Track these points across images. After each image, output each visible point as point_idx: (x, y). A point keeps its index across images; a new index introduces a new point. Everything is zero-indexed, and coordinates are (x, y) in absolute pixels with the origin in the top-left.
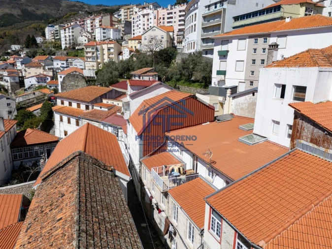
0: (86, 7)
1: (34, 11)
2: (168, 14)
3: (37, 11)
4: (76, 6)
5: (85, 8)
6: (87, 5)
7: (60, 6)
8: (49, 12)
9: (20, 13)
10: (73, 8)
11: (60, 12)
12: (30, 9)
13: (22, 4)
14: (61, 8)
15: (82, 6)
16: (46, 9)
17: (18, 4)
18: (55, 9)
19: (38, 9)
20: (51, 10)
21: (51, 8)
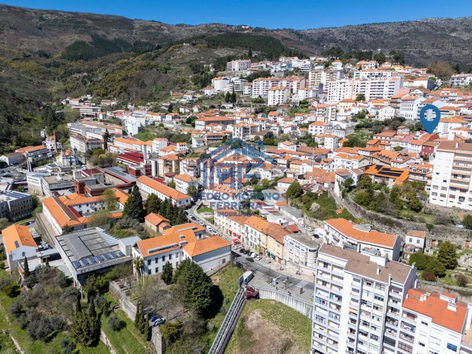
0: (165, 28)
1: (104, 36)
2: (362, 83)
3: (107, 35)
4: (153, 28)
5: (164, 30)
6: (165, 25)
7: (133, 28)
8: (121, 35)
9: (91, 40)
10: (149, 31)
11: (134, 35)
12: (100, 33)
13: (89, 27)
14: (134, 31)
15: (159, 27)
16: (117, 33)
17: (85, 28)
18: (128, 33)
19: (108, 34)
20: (123, 33)
21: (123, 30)
